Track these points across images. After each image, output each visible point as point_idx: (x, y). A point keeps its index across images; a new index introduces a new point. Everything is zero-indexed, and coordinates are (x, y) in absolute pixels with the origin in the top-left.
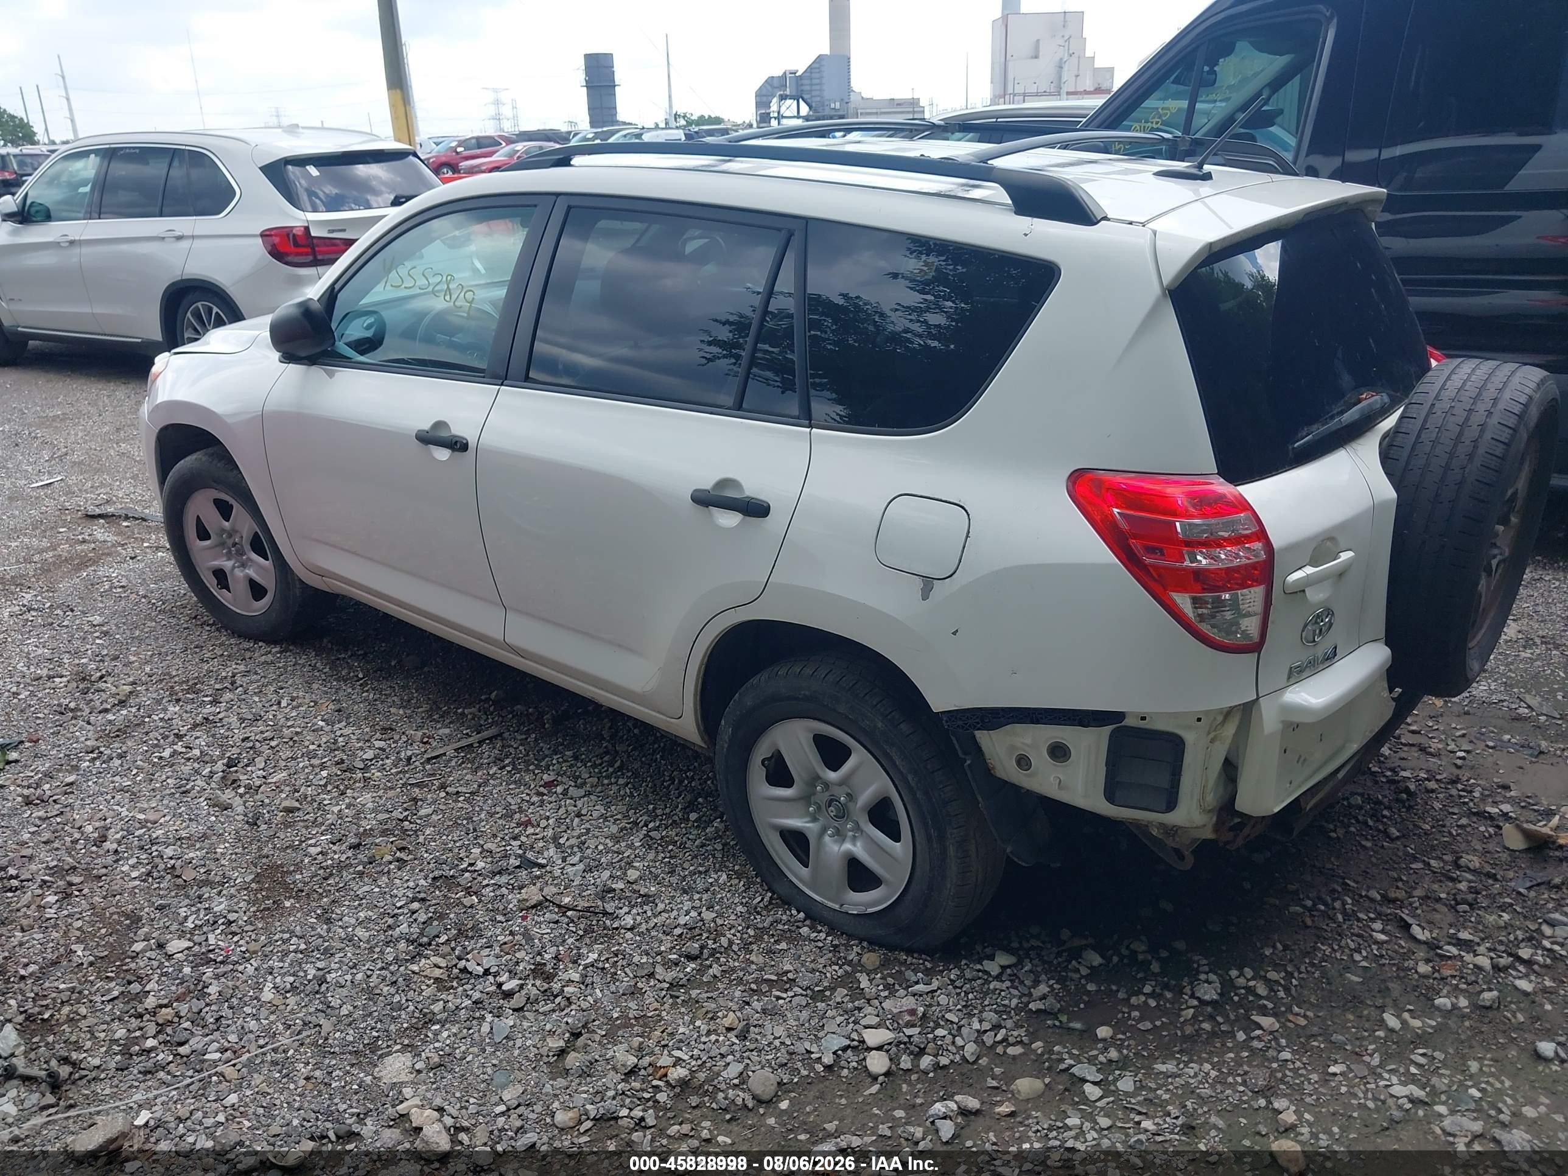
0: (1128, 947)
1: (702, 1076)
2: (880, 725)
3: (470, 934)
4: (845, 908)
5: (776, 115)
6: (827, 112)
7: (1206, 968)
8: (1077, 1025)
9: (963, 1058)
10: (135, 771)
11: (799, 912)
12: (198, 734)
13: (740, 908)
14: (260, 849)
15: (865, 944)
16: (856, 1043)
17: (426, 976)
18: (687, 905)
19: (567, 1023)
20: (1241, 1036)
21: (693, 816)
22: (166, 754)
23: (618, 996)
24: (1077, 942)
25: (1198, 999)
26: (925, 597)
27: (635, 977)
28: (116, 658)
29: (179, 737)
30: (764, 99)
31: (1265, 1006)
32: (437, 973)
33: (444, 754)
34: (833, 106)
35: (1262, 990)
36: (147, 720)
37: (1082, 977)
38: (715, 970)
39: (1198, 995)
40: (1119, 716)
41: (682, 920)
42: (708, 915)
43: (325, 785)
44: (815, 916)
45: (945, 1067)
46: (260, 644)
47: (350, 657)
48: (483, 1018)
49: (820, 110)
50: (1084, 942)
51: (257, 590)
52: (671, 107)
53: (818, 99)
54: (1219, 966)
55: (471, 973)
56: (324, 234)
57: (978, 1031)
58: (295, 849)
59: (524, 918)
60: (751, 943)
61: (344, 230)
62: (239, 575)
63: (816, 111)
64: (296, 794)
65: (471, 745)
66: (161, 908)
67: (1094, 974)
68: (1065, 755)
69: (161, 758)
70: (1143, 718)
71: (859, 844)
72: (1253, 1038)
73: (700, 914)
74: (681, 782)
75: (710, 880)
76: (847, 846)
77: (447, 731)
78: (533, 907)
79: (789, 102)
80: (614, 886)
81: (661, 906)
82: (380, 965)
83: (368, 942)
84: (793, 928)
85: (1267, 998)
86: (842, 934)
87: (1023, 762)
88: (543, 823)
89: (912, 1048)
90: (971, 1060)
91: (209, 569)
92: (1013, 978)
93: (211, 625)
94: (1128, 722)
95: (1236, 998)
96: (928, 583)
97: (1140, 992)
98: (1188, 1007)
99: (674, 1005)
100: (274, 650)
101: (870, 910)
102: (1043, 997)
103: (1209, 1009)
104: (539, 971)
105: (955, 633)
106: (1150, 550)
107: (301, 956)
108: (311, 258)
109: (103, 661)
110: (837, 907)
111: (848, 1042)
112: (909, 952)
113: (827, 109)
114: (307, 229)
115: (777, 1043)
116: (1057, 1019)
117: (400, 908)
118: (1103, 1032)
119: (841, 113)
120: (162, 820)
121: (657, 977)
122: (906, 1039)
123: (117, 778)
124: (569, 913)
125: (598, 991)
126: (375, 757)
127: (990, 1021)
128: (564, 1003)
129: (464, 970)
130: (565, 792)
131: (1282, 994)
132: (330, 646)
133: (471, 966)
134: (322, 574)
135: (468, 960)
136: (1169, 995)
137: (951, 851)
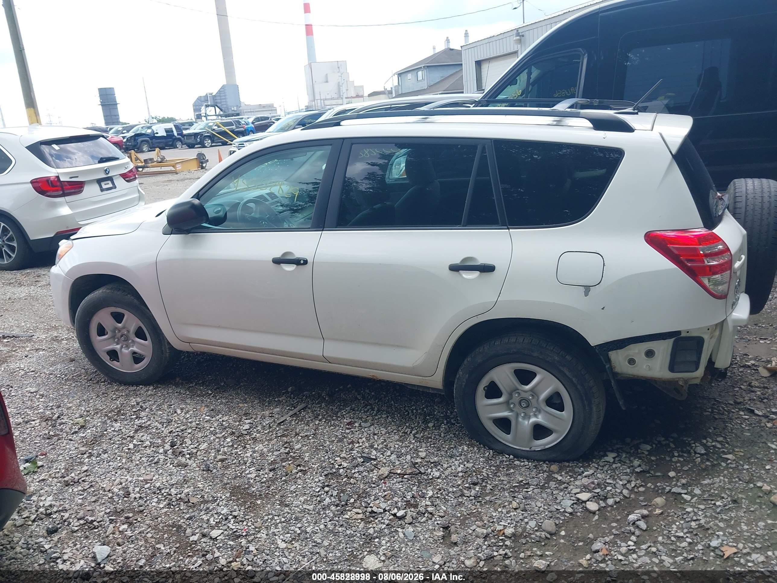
0: (656, 440)
1: (520, 530)
2: (556, 358)
3: (364, 496)
4: (533, 449)
5: (204, 115)
6: (230, 112)
7: (693, 442)
8: (659, 474)
9: (624, 496)
10: (119, 458)
11: (509, 456)
12: (142, 434)
13: (481, 459)
14: (222, 481)
15: (547, 462)
16: (576, 501)
17: (355, 519)
18: (457, 463)
19: (438, 524)
20: (724, 464)
21: (431, 425)
22: (131, 446)
23: (454, 507)
24: (636, 442)
25: (699, 454)
26: (586, 294)
27: (455, 497)
28: (59, 407)
29: (132, 437)
30: (198, 107)
31: (724, 451)
32: (360, 516)
33: (286, 420)
34: (233, 109)
35: (719, 446)
36: (105, 432)
37: (647, 455)
38: (489, 487)
39: (698, 452)
40: (678, 333)
41: (460, 469)
42: (468, 465)
43: (232, 446)
44: (518, 455)
45: (619, 502)
46: (141, 386)
47: (196, 385)
48: (396, 531)
49: (227, 111)
50: (639, 441)
51: (137, 358)
52: (149, 113)
53: (225, 106)
54: (697, 439)
55: (376, 513)
56: (68, 179)
57: (622, 485)
58: (241, 477)
59: (385, 483)
60: (496, 473)
61: (77, 177)
62: (125, 352)
63: (224, 112)
64: (220, 453)
65: (295, 414)
66: (190, 518)
67: (650, 453)
68: (652, 354)
69: (129, 449)
70: (688, 332)
71: (540, 416)
72: (728, 464)
73: (464, 465)
74: (412, 412)
75: (460, 450)
76: (533, 420)
77: (278, 409)
78: (386, 477)
79: (210, 108)
80: (416, 461)
81: (445, 466)
82: (328, 519)
83: (314, 510)
84: (511, 463)
85: (723, 448)
86: (534, 461)
87: (632, 361)
88: (360, 441)
89: (601, 497)
90: (628, 496)
91: (105, 351)
92: (620, 461)
93: (104, 382)
94: (683, 335)
95: (711, 451)
96: (587, 289)
97: (674, 456)
98: (697, 458)
99: (481, 505)
100: (150, 388)
101: (547, 447)
102: (640, 466)
103: (705, 457)
104: (408, 504)
105: (603, 309)
106: (689, 261)
107: (285, 524)
108: (61, 192)
109: (52, 409)
110: (528, 449)
111: (573, 502)
112: (568, 461)
113: (230, 110)
114: (58, 177)
115: (541, 509)
116: (650, 473)
117: (319, 492)
118: (672, 474)
119: (237, 112)
120: (154, 478)
121: (466, 495)
122: (596, 495)
123: (111, 463)
124: (406, 476)
125: (442, 507)
126: (251, 428)
127: (625, 480)
128: (430, 516)
129: (372, 512)
130: (360, 425)
131: (727, 445)
132: (181, 381)
133: (375, 509)
134: (189, 342)
135: (371, 507)
136: (685, 455)
137: (594, 409)
